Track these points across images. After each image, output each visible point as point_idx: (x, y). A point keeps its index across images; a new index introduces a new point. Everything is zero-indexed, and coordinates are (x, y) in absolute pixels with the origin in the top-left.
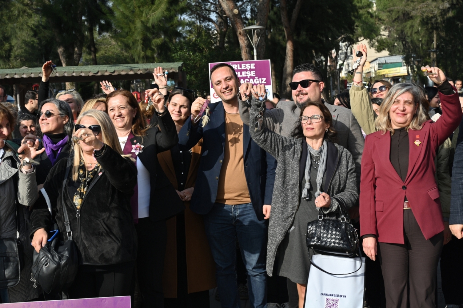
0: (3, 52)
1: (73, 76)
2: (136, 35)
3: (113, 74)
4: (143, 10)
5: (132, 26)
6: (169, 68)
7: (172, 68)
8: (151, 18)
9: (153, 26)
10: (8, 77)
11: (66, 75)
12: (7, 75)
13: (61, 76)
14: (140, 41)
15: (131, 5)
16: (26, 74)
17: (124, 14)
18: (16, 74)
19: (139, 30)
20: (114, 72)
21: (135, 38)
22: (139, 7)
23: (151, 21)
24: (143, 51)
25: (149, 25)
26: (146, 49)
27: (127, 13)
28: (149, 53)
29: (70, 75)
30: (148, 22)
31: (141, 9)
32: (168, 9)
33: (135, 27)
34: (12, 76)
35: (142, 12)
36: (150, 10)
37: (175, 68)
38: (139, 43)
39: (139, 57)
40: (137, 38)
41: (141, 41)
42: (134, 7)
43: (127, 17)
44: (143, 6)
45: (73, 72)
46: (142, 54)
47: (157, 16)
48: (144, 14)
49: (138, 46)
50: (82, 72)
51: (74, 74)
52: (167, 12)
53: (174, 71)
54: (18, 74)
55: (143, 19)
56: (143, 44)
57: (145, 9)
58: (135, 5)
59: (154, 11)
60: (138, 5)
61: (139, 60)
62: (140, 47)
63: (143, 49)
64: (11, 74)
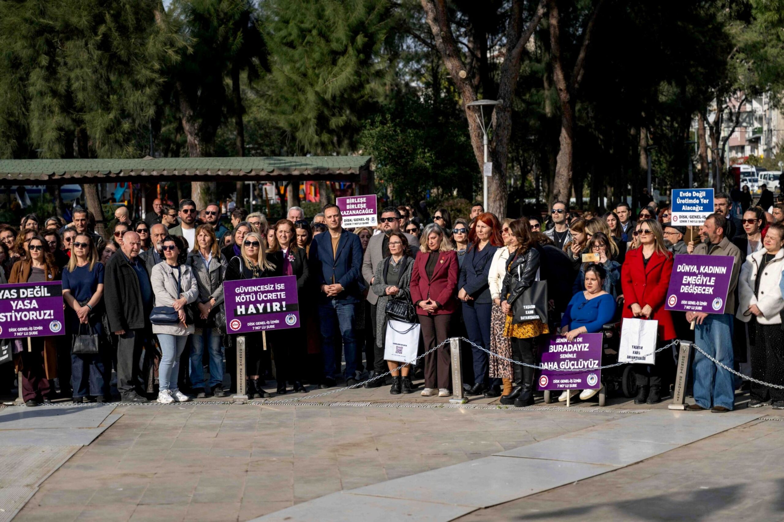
0: (121, 135)
1: (218, 175)
2: (307, 110)
3: (271, 174)
4: (319, 74)
5: (302, 97)
6: (347, 168)
7: (351, 168)
8: (330, 86)
9: (334, 98)
10: (133, 174)
11: (209, 173)
12: (132, 171)
13: (202, 174)
14: (313, 120)
15: (302, 65)
16: (157, 170)
17: (290, 78)
18: (143, 170)
19: (312, 104)
20: (273, 171)
21: (305, 115)
22: (314, 68)
23: (330, 90)
24: (317, 135)
25: (328, 96)
26: (322, 132)
27: (295, 77)
28: (325, 137)
29: (215, 174)
30: (325, 92)
31: (317, 71)
32: (357, 73)
33: (306, 99)
34: (138, 173)
35: (318, 76)
36: (329, 73)
37: (354, 168)
38: (311, 123)
39: (310, 144)
40: (309, 117)
41: (315, 120)
42: (306, 68)
43: (294, 84)
44: (319, 67)
45: (219, 170)
46: (316, 139)
47: (339, 83)
48: (320, 80)
49: (309, 126)
50: (230, 170)
51: (220, 173)
52: (355, 77)
53: (353, 171)
54: (147, 171)
55: (318, 89)
56: (317, 125)
57: (323, 72)
58: (307, 65)
59: (335, 76)
60: (312, 65)
61: (311, 147)
62: (312, 130)
63: (316, 131)
64: (138, 170)
